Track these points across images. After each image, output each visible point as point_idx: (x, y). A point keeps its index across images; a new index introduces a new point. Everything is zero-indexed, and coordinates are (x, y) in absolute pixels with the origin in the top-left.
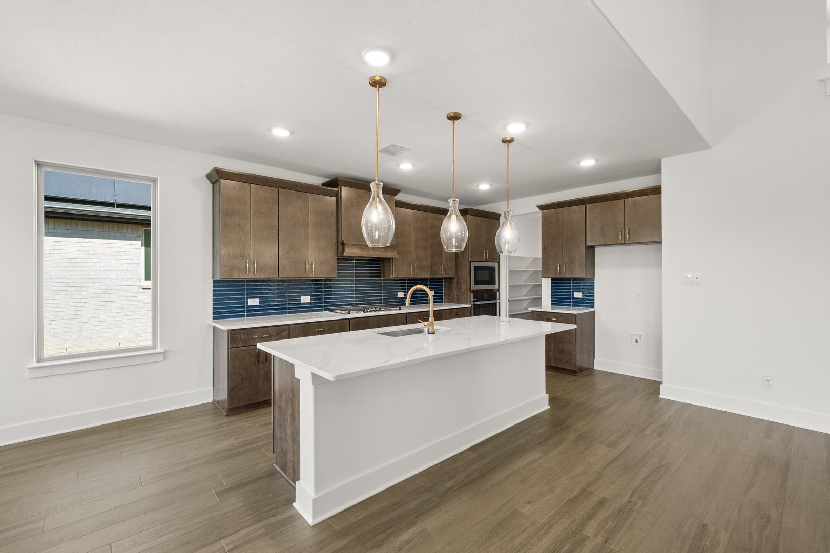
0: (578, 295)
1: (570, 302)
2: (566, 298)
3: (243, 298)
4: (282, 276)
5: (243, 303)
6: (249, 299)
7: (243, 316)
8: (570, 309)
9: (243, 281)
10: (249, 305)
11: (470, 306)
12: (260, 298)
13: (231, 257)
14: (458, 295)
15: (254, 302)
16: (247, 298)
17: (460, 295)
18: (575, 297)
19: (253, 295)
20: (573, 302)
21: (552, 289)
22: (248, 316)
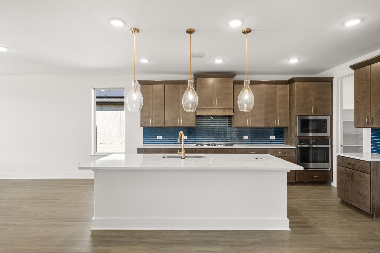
3: (155, 136)
4: (166, 126)
5: (155, 138)
6: (158, 136)
7: (155, 144)
9: (155, 128)
10: (157, 139)
11: (295, 147)
12: (163, 136)
13: (145, 117)
14: (290, 140)
15: (160, 137)
16: (157, 136)
19: (159, 134)
21: (372, 138)
22: (157, 144)
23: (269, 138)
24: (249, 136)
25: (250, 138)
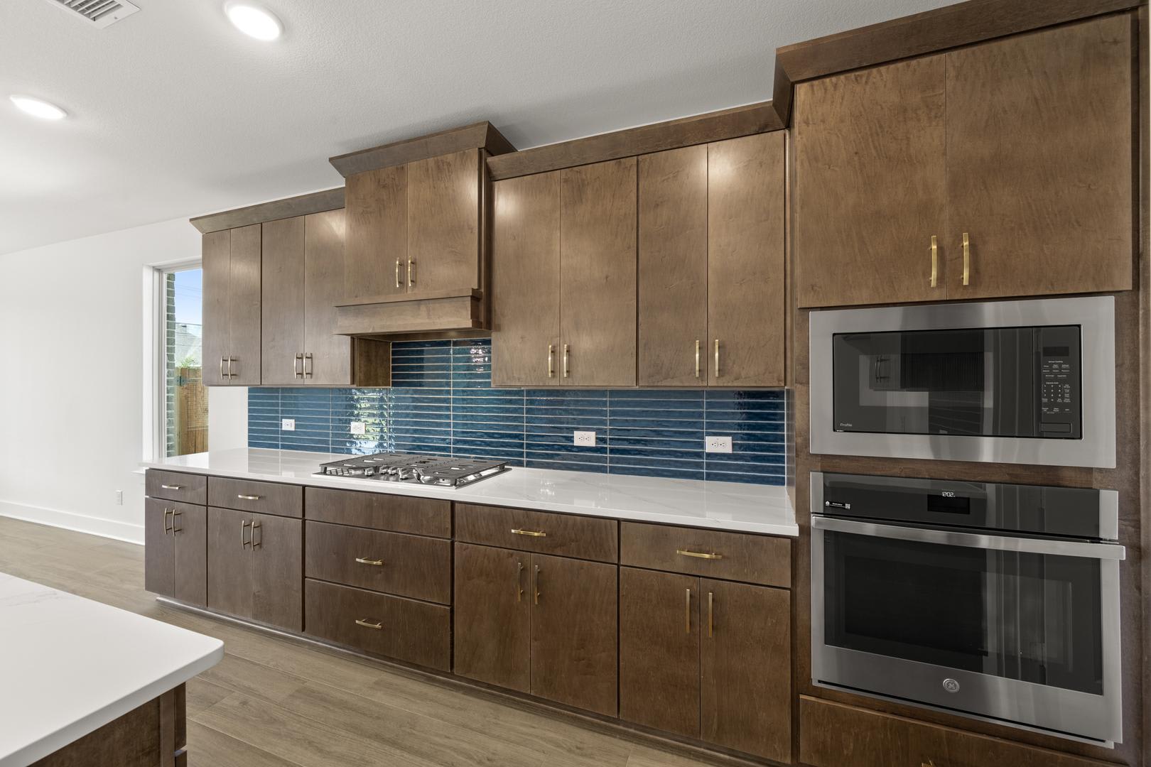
3: (276, 418)
5: (277, 425)
7: (277, 447)
9: (277, 390)
10: (283, 429)
12: (296, 419)
15: (289, 425)
16: (281, 420)
19: (288, 414)
22: (283, 447)
23: (702, 445)
24: (598, 431)
25: (603, 440)
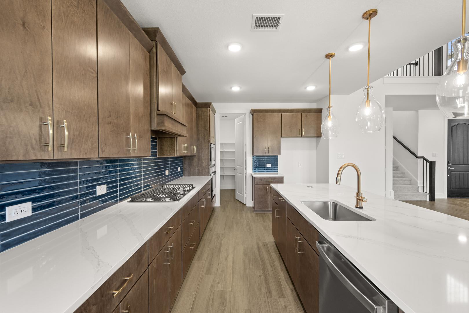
0: (269, 165)
1: (264, 170)
2: (262, 168)
4: (103, 155)
8: (264, 174)
14: (199, 170)
17: (201, 169)
18: (267, 166)
20: (266, 170)
